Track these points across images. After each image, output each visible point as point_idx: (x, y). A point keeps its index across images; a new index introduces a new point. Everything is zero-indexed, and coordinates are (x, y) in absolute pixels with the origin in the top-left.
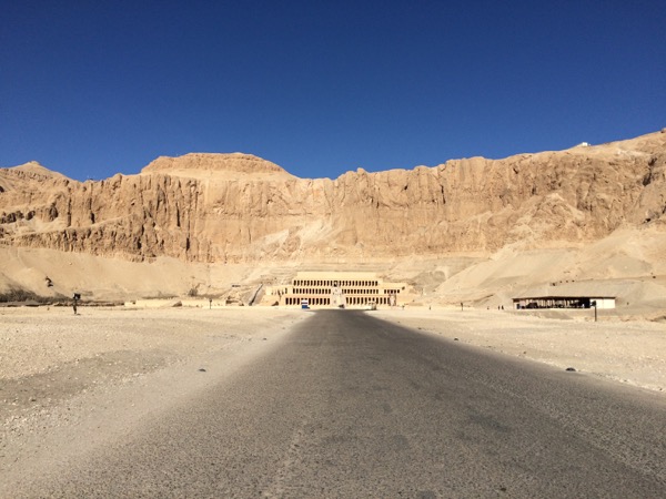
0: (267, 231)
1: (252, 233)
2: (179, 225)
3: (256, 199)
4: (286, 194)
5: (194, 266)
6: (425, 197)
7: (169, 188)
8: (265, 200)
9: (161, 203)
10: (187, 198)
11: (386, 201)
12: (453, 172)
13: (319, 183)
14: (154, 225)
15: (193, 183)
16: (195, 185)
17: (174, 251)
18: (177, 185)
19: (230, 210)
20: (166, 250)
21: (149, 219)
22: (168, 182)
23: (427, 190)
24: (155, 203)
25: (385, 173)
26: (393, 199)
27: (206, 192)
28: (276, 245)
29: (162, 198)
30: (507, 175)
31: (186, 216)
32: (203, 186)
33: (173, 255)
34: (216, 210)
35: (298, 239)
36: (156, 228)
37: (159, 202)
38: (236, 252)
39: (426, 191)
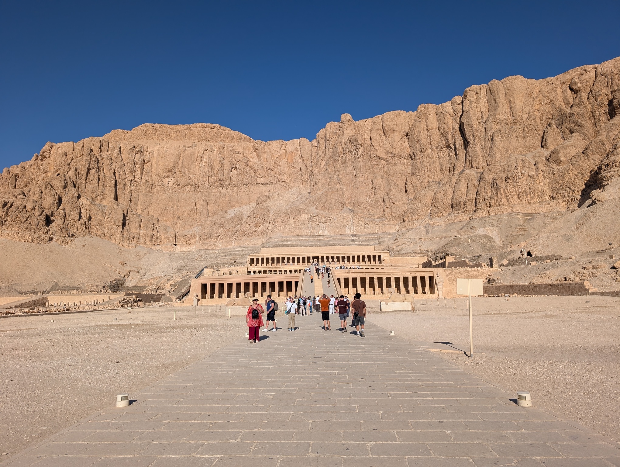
0: (230, 205)
1: (212, 208)
2: (116, 198)
3: (217, 167)
4: (254, 159)
5: (132, 248)
6: (435, 144)
7: (105, 154)
8: (227, 167)
9: (93, 171)
10: (129, 166)
11: (381, 153)
12: (478, 100)
13: (293, 145)
14: (79, 197)
15: (137, 149)
16: (140, 152)
17: (106, 231)
18: (116, 151)
19: (184, 181)
20: (94, 229)
21: (72, 191)
22: (105, 147)
23: (437, 133)
24: (83, 171)
25: (378, 118)
26: (390, 149)
27: (154, 160)
28: (239, 219)
29: (93, 165)
30: (560, 98)
31: (128, 189)
32: (152, 154)
33: (103, 236)
34: (166, 181)
35: (267, 209)
36: (82, 201)
37: (89, 169)
38: (189, 231)
39: (436, 135)
